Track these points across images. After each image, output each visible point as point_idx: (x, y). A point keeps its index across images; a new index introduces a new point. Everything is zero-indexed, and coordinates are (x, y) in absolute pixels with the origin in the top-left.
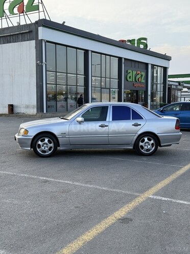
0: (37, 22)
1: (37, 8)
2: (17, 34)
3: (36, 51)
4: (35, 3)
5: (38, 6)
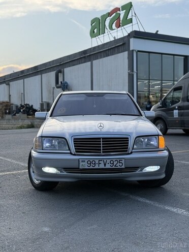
0: (129, 34)
1: (131, 21)
2: (114, 48)
3: (129, 61)
4: (129, 17)
5: (131, 19)
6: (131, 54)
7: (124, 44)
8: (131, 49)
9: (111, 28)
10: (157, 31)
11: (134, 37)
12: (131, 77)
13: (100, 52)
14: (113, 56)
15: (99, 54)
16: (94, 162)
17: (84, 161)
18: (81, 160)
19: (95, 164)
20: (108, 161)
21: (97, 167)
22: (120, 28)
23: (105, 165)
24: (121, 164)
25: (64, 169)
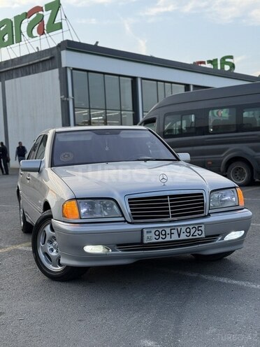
1: (60, 26)
2: (37, 63)
3: (60, 82)
4: (58, 20)
5: (61, 24)
6: (63, 72)
7: (52, 58)
8: (63, 66)
9: (31, 35)
10: (97, 43)
11: (68, 49)
12: (65, 104)
13: (16, 69)
14: (36, 75)
15: (14, 71)
16: (163, 233)
17: (151, 232)
18: (145, 231)
19: (165, 234)
20: (184, 229)
21: (168, 239)
22: (43, 36)
23: (179, 235)
24: (200, 232)
25: (118, 245)
